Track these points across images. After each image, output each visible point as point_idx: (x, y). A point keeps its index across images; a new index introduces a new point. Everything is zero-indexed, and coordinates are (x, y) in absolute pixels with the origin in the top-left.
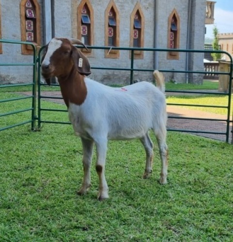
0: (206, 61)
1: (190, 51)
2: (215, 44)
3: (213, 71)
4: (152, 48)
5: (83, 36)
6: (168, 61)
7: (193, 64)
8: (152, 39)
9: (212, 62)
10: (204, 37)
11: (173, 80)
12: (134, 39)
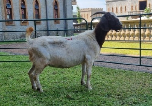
0: (74, 24)
1: (65, 19)
2: (78, 15)
3: (78, 28)
4: (45, 19)
5: (8, 15)
6: (54, 25)
7: (67, 26)
8: (45, 14)
9: (78, 24)
10: (72, 11)
11: (58, 35)
12: (36, 15)
